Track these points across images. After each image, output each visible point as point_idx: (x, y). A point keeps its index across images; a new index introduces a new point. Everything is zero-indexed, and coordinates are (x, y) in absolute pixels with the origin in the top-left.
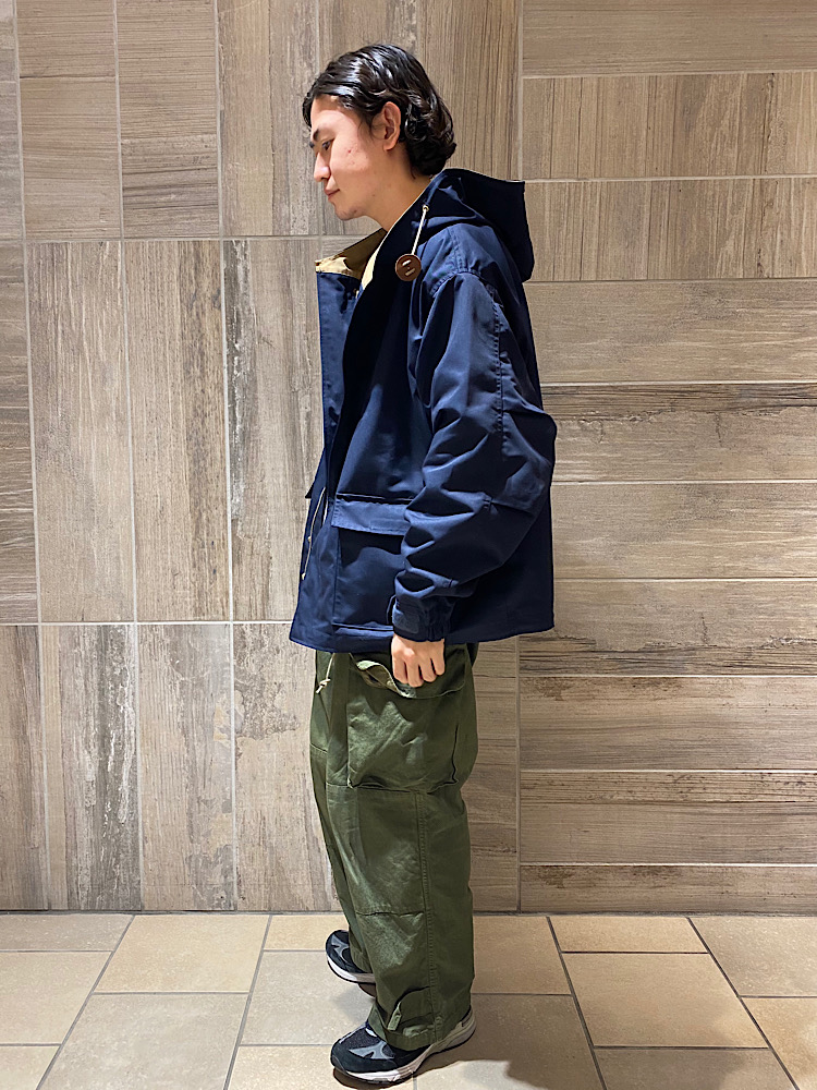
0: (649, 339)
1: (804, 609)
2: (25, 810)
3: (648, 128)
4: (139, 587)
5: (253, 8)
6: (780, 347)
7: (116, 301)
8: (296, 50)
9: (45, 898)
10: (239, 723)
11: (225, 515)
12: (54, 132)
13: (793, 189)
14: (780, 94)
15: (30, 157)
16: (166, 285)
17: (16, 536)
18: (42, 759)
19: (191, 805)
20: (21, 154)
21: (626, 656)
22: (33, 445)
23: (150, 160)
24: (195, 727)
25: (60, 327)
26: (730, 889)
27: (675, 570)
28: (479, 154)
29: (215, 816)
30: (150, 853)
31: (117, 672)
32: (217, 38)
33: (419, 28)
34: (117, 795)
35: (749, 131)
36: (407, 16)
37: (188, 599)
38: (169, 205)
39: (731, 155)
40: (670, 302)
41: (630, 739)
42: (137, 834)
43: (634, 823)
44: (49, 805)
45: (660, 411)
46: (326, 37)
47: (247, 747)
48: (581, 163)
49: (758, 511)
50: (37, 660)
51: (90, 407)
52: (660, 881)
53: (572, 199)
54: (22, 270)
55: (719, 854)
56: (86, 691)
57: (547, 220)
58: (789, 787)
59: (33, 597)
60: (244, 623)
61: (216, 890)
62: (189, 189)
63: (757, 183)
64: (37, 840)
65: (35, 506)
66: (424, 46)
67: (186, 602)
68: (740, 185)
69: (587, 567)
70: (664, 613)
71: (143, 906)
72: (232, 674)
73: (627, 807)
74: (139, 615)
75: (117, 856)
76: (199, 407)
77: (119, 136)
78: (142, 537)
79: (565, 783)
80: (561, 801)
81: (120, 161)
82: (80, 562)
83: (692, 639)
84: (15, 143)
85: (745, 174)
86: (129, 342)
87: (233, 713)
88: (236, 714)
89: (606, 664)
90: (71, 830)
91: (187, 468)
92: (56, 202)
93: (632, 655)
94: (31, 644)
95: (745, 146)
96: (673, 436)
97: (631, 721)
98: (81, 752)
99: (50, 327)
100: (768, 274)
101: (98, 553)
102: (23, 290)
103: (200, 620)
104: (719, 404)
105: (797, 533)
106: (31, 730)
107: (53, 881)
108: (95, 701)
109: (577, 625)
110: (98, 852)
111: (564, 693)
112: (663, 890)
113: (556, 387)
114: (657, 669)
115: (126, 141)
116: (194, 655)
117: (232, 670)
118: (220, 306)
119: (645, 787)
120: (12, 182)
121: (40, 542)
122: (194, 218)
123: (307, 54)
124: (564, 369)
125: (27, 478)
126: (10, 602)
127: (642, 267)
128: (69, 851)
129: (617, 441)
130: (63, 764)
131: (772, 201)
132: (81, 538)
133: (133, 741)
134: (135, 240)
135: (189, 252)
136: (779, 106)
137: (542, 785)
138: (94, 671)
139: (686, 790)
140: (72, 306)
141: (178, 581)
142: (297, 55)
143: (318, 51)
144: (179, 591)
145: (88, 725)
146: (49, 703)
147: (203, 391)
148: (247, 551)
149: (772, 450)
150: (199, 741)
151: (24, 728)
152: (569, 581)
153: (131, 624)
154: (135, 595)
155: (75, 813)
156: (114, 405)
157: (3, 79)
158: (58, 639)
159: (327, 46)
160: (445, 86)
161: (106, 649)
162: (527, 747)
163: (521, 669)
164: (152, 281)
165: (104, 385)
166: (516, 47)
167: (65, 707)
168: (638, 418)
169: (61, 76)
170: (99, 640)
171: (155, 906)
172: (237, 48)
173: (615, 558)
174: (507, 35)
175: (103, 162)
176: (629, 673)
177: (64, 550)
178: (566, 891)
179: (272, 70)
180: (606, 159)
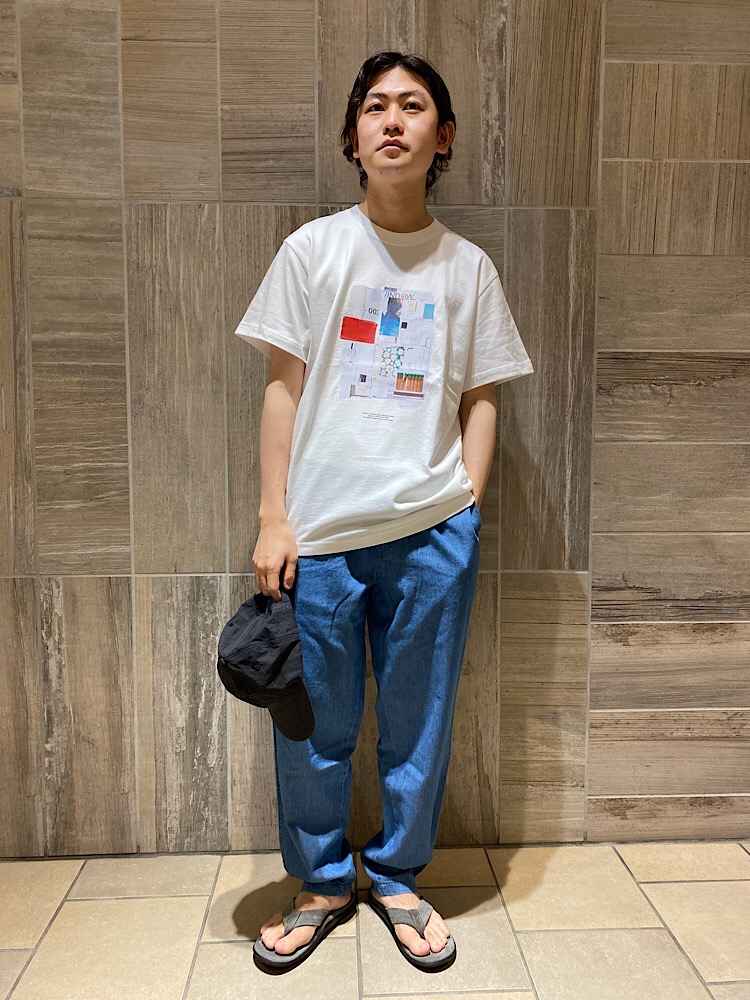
0: (714, 311)
2: (115, 757)
3: (718, 114)
4: (231, 537)
7: (213, 262)
8: (393, 26)
9: (134, 842)
12: (155, 95)
15: (130, 118)
16: (262, 248)
17: (111, 490)
18: (133, 707)
20: (121, 115)
21: (688, 604)
22: (129, 401)
23: (249, 126)
25: (157, 287)
27: (733, 524)
28: (563, 133)
30: (237, 796)
31: (209, 622)
32: (317, 9)
33: (509, 11)
34: (207, 740)
38: (267, 171)
40: (734, 276)
41: (689, 680)
42: (226, 777)
43: (692, 757)
44: (139, 751)
45: (723, 377)
46: (421, 14)
48: (657, 144)
50: (130, 611)
51: (186, 364)
52: (714, 811)
53: (647, 180)
54: (120, 230)
56: (178, 640)
57: (624, 196)
59: (126, 549)
62: (290, 156)
64: (127, 785)
65: (130, 461)
66: (513, 28)
69: (655, 521)
70: (723, 563)
71: (230, 847)
73: (686, 743)
74: (231, 567)
75: (206, 799)
77: (219, 102)
78: (235, 491)
79: (630, 722)
80: (625, 738)
81: (219, 126)
82: (173, 516)
83: (746, 587)
84: (115, 104)
86: (226, 303)
89: (669, 611)
90: (161, 775)
92: (156, 164)
93: (692, 603)
94: (123, 595)
96: (734, 401)
97: (694, 664)
98: (172, 699)
99: (148, 286)
101: (191, 507)
102: (121, 248)
106: (123, 679)
107: (142, 824)
108: (186, 649)
109: (644, 576)
110: (187, 796)
111: (631, 639)
112: (716, 818)
113: (630, 353)
114: (714, 615)
115: (226, 107)
119: (702, 725)
120: (112, 142)
121: (134, 497)
122: (291, 184)
123: (403, 30)
124: (637, 336)
125: (122, 433)
126: (100, 554)
127: (710, 242)
128: (159, 795)
129: (684, 404)
130: (154, 711)
132: (176, 492)
134: (232, 204)
135: (286, 217)
137: (609, 724)
139: (739, 726)
140: (170, 268)
142: (394, 30)
143: (413, 26)
145: (179, 673)
146: (141, 653)
151: (116, 677)
152: (638, 534)
153: (223, 575)
154: (228, 547)
155: (165, 758)
156: (209, 363)
157: (104, 41)
158: (151, 589)
159: (423, 23)
160: (533, 66)
161: (198, 600)
162: (597, 690)
163: (592, 616)
164: (249, 244)
165: (200, 343)
166: (599, 31)
167: (157, 656)
168: (703, 383)
169: (162, 40)
170: (192, 591)
171: (242, 847)
172: (335, 21)
173: (680, 513)
174: (591, 20)
175: (202, 126)
176: (690, 619)
177: (159, 504)
178: (629, 822)
179: (369, 44)
180: (680, 140)
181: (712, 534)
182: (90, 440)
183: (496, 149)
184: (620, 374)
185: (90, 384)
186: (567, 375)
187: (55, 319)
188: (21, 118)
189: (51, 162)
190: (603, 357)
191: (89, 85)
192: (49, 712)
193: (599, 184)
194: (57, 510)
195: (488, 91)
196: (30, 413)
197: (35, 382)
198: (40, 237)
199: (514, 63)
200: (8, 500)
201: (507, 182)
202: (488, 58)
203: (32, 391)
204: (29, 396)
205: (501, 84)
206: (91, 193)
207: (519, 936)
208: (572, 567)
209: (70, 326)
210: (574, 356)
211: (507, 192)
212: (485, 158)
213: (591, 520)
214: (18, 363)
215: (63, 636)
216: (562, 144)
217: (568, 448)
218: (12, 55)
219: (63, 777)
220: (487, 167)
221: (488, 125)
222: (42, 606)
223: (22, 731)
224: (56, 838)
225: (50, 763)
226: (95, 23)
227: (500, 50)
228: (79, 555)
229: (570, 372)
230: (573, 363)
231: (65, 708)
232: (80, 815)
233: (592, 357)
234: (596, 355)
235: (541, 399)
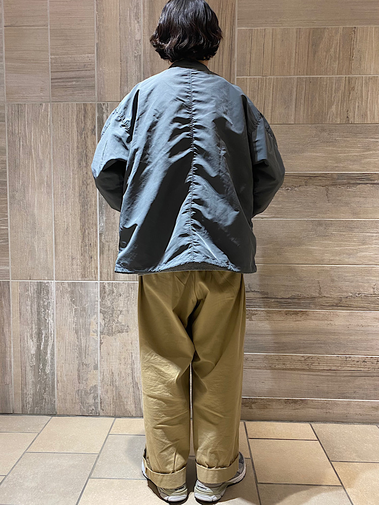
0: (295, 152)
1: (367, 280)
2: (3, 367)
3: (296, 52)
4: (56, 263)
6: (357, 156)
7: (47, 131)
9: (11, 408)
10: (102, 328)
11: (97, 231)
12: (19, 52)
13: (364, 82)
14: (358, 37)
15: (8, 64)
16: (70, 123)
17: (0, 240)
18: (11, 343)
19: (79, 366)
20: (4, 62)
21: (283, 300)
22: (8, 197)
23: (64, 65)
24: (81, 330)
25: (21, 143)
26: (330, 411)
27: (306, 260)
28: (216, 64)
29: (90, 371)
30: (60, 388)
31: (46, 304)
32: (95, 9)
34: (45, 361)
35: (343, 54)
37: (79, 270)
38: (72, 87)
39: (335, 66)
40: (305, 134)
41: (284, 339)
42: (54, 379)
43: (286, 379)
44: (14, 365)
45: (300, 186)
46: (146, 9)
47: (105, 340)
48: (264, 68)
49: (346, 233)
50: (9, 297)
51: (35, 179)
52: (298, 406)
53: (260, 87)
54: (4, 116)
55: (326, 394)
56: (31, 312)
58: (359, 363)
59: (8, 268)
60: (105, 282)
61: (90, 406)
62: (83, 79)
63: (347, 79)
64: (8, 380)
65: (9, 226)
67: (78, 272)
68: (339, 80)
69: (265, 258)
70: (301, 280)
71: (56, 413)
72: (99, 305)
73: (282, 371)
74: (56, 277)
75: (45, 389)
76: (85, 181)
77: (49, 54)
78: (58, 241)
79: (253, 359)
80: (251, 368)
81: (50, 66)
82: (29, 252)
83: (314, 293)
84: (2, 57)
85: (341, 74)
86: (53, 150)
87: (99, 324)
88: (101, 324)
89: (273, 304)
90: (24, 376)
91: (79, 209)
92: (20, 85)
93: (285, 300)
94: (6, 290)
95: (341, 61)
96: (306, 198)
97: (286, 331)
98: (29, 340)
99: (17, 143)
100: (352, 122)
101: (37, 248)
102: (5, 125)
103: (84, 280)
104: (328, 183)
105: (364, 244)
106: (6, 330)
107: (15, 400)
108: (35, 317)
109: (260, 286)
110: (36, 387)
111: (253, 317)
112: (299, 411)
114: (296, 307)
115: (53, 57)
116: (81, 296)
117: (99, 304)
118: (95, 134)
119: (291, 362)
121: (11, 243)
122: (84, 93)
123: (137, 17)
125: (5, 212)
127: (293, 118)
128: (23, 386)
129: (280, 199)
130: (21, 345)
131: (354, 87)
132: (30, 241)
133: (53, 336)
134: (56, 103)
135: (81, 109)
136: (358, 42)
138: (35, 303)
139: (310, 364)
140: (27, 133)
141: (74, 262)
142: (132, 16)
143: (142, 15)
144: (75, 267)
145: (32, 328)
146: (14, 318)
147: (87, 173)
148: (106, 248)
149: (352, 204)
150: (83, 336)
151: (3, 329)
153: (52, 281)
154: (54, 268)
155: (26, 368)
156: (46, 178)
158: (19, 287)
159: (146, 13)
161: (41, 293)
164: (64, 122)
165: (41, 170)
166: (234, 13)
167: (22, 318)
168: (290, 189)
170: (38, 289)
171: (62, 413)
172: (104, 14)
173: (278, 254)
174: (230, 9)
175: (42, 66)
176: (284, 308)
177: (22, 247)
178: (254, 410)
179: (121, 24)
180: (276, 67)
181: (295, 265)
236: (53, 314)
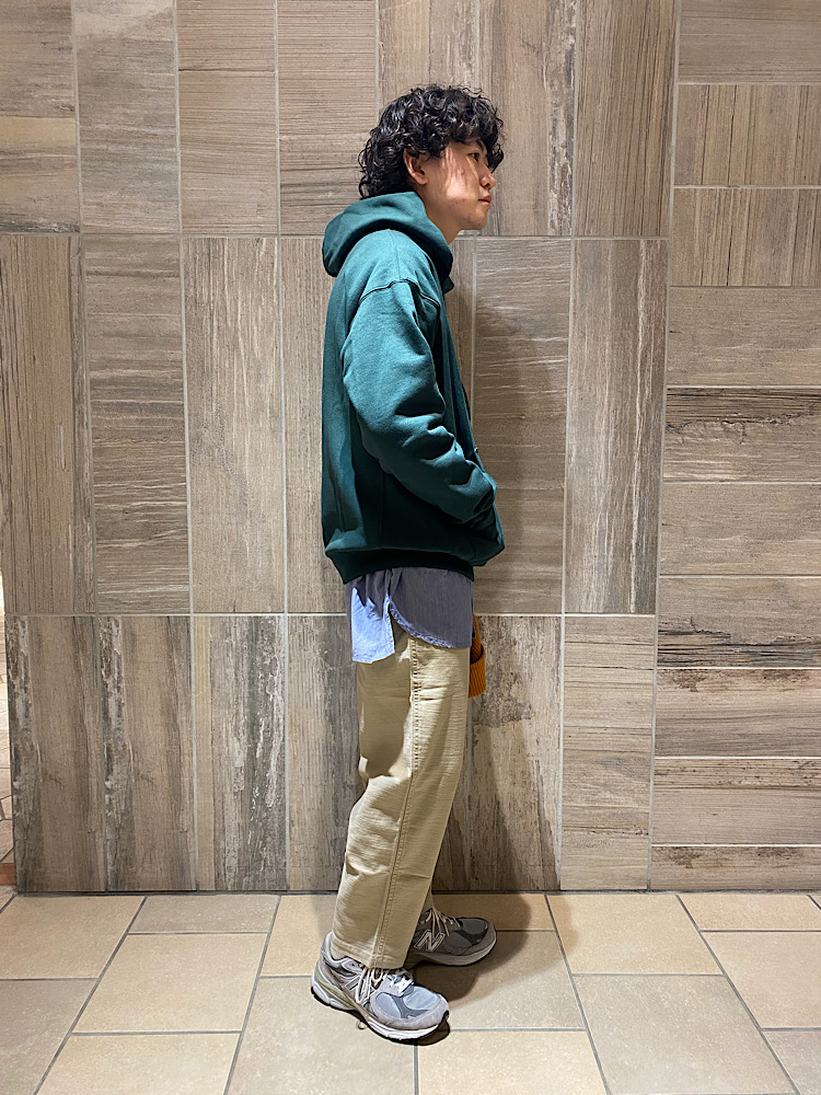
0: (791, 345)
2: (174, 795)
3: (798, 137)
4: (289, 581)
5: (414, 6)
7: (272, 298)
8: (456, 51)
9: (193, 881)
12: (212, 127)
15: (188, 151)
16: (321, 283)
17: (169, 529)
18: (191, 745)
19: (337, 790)
20: (178, 148)
21: (759, 649)
22: (187, 440)
23: (308, 157)
24: (342, 715)
25: (215, 324)
27: (807, 567)
28: (633, 159)
30: (296, 836)
31: (267, 662)
32: (378, 35)
33: (578, 32)
34: (265, 781)
36: (566, 19)
37: (338, 592)
38: (326, 203)
40: (812, 309)
41: (759, 728)
42: (284, 818)
43: (761, 806)
44: (198, 791)
45: (799, 414)
46: (486, 37)
48: (732, 170)
50: (189, 650)
51: (244, 403)
52: (783, 861)
53: (722, 208)
54: (178, 265)
56: (236, 679)
57: (697, 226)
59: (186, 588)
62: (349, 187)
64: (186, 824)
65: (189, 500)
66: (582, 50)
67: (336, 595)
69: (725, 564)
70: (797, 608)
71: (288, 887)
73: (755, 791)
74: (289, 607)
75: (264, 839)
77: (277, 132)
78: (294, 531)
79: (697, 769)
80: (692, 786)
81: (278, 157)
82: (232, 556)
84: (173, 137)
86: (284, 339)
89: (739, 656)
90: (220, 815)
92: (213, 197)
93: (764, 648)
94: (182, 634)
96: (811, 439)
97: (764, 711)
98: (230, 739)
99: (206, 323)
101: (250, 546)
102: (180, 285)
106: (181, 718)
107: (201, 863)
108: (245, 690)
109: (713, 620)
110: (245, 835)
111: (698, 685)
112: (786, 869)
113: (701, 389)
114: (787, 661)
115: (285, 137)
116: (343, 645)
119: (771, 773)
120: (169, 176)
121: (193, 535)
123: (467, 55)
124: (709, 371)
125: (180, 471)
126: (162, 593)
127: (787, 274)
128: (217, 834)
129: (758, 442)
130: (213, 750)
132: (234, 532)
133: (281, 728)
134: (292, 238)
137: (675, 771)
138: (245, 661)
139: (810, 776)
140: (228, 303)
141: (329, 574)
142: (457, 56)
143: (477, 50)
144: (329, 584)
145: (237, 713)
146: (200, 693)
150: (346, 728)
151: (175, 716)
152: (708, 577)
153: (281, 615)
154: (286, 588)
155: (223, 797)
156: (268, 401)
157: (161, 72)
158: (209, 630)
159: (487, 47)
160: (603, 91)
161: (257, 639)
162: (662, 736)
163: (659, 661)
164: (308, 279)
165: (259, 377)
166: (673, 52)
167: (215, 694)
168: (778, 420)
169: (220, 70)
170: (250, 631)
171: (300, 887)
172: (397, 46)
173: (752, 555)
174: (664, 41)
175: (261, 158)
176: (760, 665)
177: (217, 543)
178: (694, 871)
179: (432, 70)
180: (757, 166)
181: (785, 577)
182: (148, 478)
183: (563, 177)
184: (691, 412)
185: (149, 422)
186: (635, 412)
187: (113, 356)
188: (79, 152)
189: (109, 196)
190: (672, 394)
191: (146, 118)
192: (108, 750)
193: (671, 213)
194: (116, 549)
195: (555, 116)
196: (88, 451)
197: (93, 420)
198: (97, 273)
199: (582, 87)
200: (67, 538)
201: (574, 212)
202: (556, 82)
203: (90, 430)
204: (87, 434)
205: (569, 109)
206: (147, 228)
207: (576, 979)
208: (638, 611)
209: (128, 364)
210: (643, 393)
211: (574, 222)
212: (552, 187)
213: (658, 563)
214: (77, 400)
215: (123, 675)
216: (632, 171)
217: (636, 488)
218: (70, 88)
219: (123, 815)
220: (553, 197)
221: (554, 153)
222: (101, 644)
223: (83, 767)
224: (116, 874)
225: (110, 800)
226: (152, 54)
227: (569, 75)
228: (139, 594)
229: (638, 409)
230: (642, 399)
231: (124, 746)
232: (140, 852)
233: (661, 393)
234: (665, 390)
235: (607, 437)
236: (283, 683)
